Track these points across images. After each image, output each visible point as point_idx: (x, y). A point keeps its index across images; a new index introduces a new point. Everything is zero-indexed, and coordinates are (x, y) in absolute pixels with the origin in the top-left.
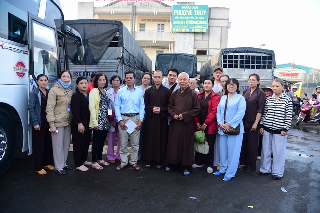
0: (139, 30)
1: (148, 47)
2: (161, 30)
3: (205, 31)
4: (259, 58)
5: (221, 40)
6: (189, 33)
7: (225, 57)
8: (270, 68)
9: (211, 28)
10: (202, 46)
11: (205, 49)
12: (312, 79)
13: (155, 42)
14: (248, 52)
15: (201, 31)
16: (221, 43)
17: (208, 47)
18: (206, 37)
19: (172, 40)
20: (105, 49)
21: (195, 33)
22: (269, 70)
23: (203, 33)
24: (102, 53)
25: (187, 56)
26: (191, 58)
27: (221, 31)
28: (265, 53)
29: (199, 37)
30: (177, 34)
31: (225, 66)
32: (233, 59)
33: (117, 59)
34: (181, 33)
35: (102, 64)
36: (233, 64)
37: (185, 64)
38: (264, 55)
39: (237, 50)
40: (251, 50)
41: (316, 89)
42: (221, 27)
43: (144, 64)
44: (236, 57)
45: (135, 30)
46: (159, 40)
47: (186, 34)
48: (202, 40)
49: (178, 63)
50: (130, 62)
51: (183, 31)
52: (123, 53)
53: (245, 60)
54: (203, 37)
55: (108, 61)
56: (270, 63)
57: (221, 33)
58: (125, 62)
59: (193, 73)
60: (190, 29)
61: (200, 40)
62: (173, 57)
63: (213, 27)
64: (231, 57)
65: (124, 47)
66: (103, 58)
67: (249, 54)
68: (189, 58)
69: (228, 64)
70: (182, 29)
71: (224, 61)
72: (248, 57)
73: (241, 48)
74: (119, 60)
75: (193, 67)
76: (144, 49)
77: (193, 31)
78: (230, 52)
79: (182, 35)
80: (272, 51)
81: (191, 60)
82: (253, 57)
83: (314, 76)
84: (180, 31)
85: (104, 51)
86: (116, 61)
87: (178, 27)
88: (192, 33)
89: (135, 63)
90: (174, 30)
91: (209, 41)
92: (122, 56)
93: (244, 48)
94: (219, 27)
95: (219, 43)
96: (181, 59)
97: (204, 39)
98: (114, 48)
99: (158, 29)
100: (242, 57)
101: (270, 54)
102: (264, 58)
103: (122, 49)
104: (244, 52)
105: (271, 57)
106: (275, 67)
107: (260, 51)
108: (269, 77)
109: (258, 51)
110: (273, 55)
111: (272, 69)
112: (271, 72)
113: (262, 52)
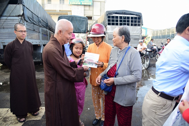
0: (47, 3)
1: (54, 14)
2: (62, 3)
3: (91, 4)
4: (132, 18)
5: (101, 10)
6: (81, 5)
7: (109, 17)
8: (139, 25)
9: (94, 2)
10: (89, 14)
11: (91, 16)
12: (158, 34)
13: (59, 11)
14: (125, 14)
15: (88, 4)
16: (101, 12)
17: (93, 14)
18: (91, 8)
19: (70, 10)
20: (5, 6)
21: (85, 5)
22: (139, 27)
23: (89, 5)
24: (3, 10)
25: (81, 17)
26: (84, 19)
27: (101, 4)
28: (136, 15)
29: (87, 8)
30: (72, 6)
31: (109, 24)
32: (115, 19)
33: (19, 16)
34: (75, 5)
35: (4, 20)
36: (115, 22)
37: (79, 24)
38: (135, 16)
39: (117, 12)
40: (127, 12)
41: (167, 40)
42: (101, 2)
43: (49, 24)
44: (117, 17)
45: (44, 3)
46: (61, 9)
47: (78, 6)
48: (89, 10)
49: (75, 23)
50: (33, 20)
51: (77, 4)
52: (23, 10)
53: (123, 19)
54: (89, 8)
55: (10, 18)
56: (139, 22)
57: (101, 5)
58: (27, 19)
59: (85, 30)
60: (81, 3)
61: (88, 10)
62: (71, 18)
63: (96, 1)
64: (113, 17)
65: (25, 5)
66: (5, 15)
67: (125, 16)
68: (82, 19)
69: (111, 22)
70: (76, 2)
71: (109, 21)
72: (125, 18)
73: (120, 11)
74: (20, 17)
75: (85, 26)
76: (51, 16)
77: (83, 4)
78: (113, 13)
79: (76, 7)
80: (141, 14)
81: (84, 21)
82: (128, 18)
83: (159, 32)
84: (75, 4)
85: (4, 8)
86: (17, 18)
87: (73, 1)
88: (83, 5)
89: (40, 22)
90: (71, 3)
91: (93, 10)
92: (23, 14)
93: (122, 11)
94: (100, 2)
95: (100, 12)
96: (76, 20)
97: (90, 9)
98: (15, 5)
99: (60, 2)
100: (121, 17)
101: (140, 16)
102: (136, 18)
103: (22, 6)
104: (122, 14)
105: (140, 17)
106: (142, 25)
107: (133, 13)
108: (139, 32)
109: (132, 13)
110: (141, 16)
111: (141, 26)
112: (140, 28)
113: (134, 14)
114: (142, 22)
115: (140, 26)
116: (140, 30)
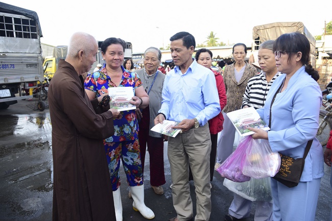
4: (17, 20)
8: (34, 37)
22: (34, 40)
28: (26, 15)
38: (24, 17)
56: (34, 29)
80: (35, 13)
101: (33, 18)
102: (25, 22)
105: (35, 21)
106: (42, 36)
107: (18, 11)
108: (36, 50)
109: (16, 10)
110: (37, 18)
111: (38, 38)
112: (37, 43)
113: (21, 12)
114: (40, 30)
115: (36, 38)
116: (38, 46)
